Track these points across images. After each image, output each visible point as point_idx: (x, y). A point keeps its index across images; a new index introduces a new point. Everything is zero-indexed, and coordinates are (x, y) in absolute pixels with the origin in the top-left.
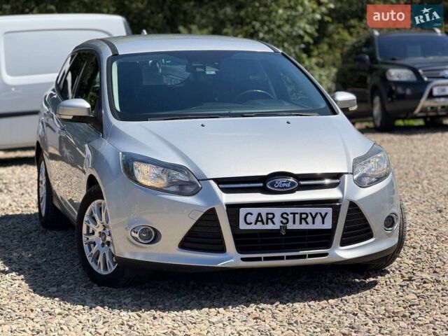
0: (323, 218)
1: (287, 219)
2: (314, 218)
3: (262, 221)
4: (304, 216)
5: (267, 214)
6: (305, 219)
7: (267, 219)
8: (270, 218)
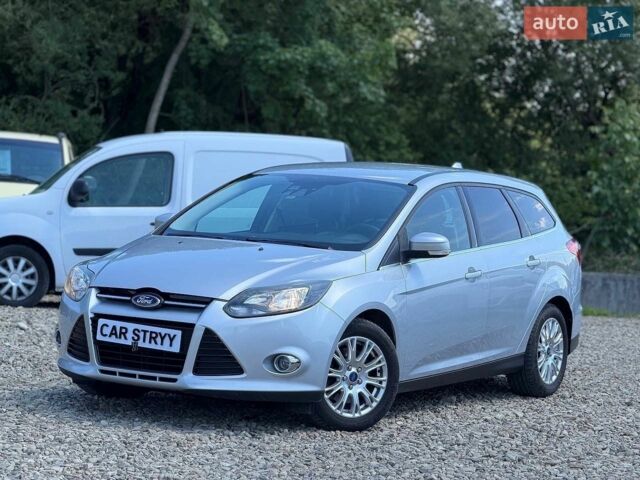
0: (171, 340)
1: (138, 336)
2: (163, 339)
3: (116, 334)
4: (154, 335)
5: (121, 328)
6: (154, 338)
7: (121, 333)
8: (123, 333)
